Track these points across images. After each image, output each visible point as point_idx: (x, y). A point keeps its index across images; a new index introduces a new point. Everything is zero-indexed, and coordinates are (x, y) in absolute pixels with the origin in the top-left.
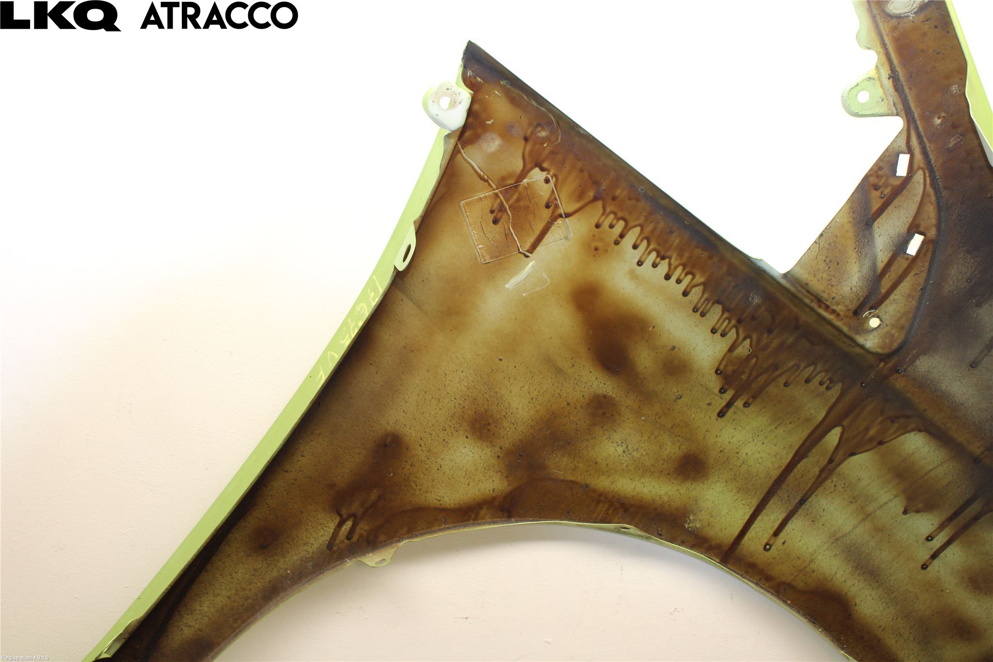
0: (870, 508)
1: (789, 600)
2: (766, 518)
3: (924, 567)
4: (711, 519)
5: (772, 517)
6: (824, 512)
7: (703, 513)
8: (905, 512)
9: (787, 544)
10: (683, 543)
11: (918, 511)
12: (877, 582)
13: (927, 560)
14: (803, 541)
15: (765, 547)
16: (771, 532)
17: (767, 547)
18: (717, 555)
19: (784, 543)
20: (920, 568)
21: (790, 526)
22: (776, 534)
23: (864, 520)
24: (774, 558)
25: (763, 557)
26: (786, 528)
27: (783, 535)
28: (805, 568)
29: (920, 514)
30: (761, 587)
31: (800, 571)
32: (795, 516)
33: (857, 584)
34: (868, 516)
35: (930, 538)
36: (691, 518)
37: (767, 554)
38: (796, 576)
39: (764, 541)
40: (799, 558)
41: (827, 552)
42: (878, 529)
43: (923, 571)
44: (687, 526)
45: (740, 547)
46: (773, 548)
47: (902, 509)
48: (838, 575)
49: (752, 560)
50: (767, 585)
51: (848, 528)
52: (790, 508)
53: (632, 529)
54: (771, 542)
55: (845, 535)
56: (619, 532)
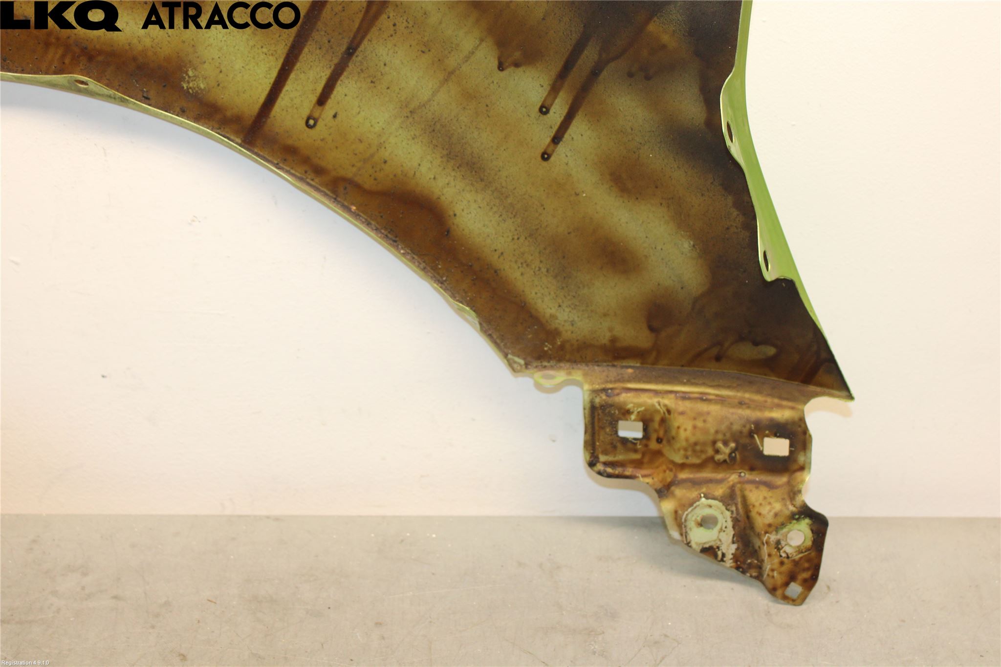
0: (452, 61)
1: (353, 204)
2: (302, 76)
3: (546, 156)
4: (221, 75)
5: (312, 74)
6: (387, 69)
7: (206, 66)
8: (501, 67)
9: (339, 117)
10: (182, 112)
11: (517, 65)
12: (482, 180)
13: (549, 146)
14: (362, 114)
15: (307, 122)
16: (314, 99)
17: (311, 122)
18: (237, 133)
19: (335, 116)
20: (539, 158)
21: (339, 90)
22: (322, 101)
23: (446, 80)
24: (322, 140)
25: (306, 138)
26: (335, 92)
27: (330, 103)
28: (372, 156)
29: (521, 69)
30: (308, 184)
31: (365, 161)
32: (345, 74)
33: (452, 183)
34: (452, 73)
35: (544, 110)
36: (190, 73)
37: (312, 132)
38: (359, 169)
39: (305, 113)
40: (361, 141)
41: (400, 131)
42: (469, 96)
43: (545, 164)
44: (185, 86)
45: (269, 121)
46: (320, 123)
47: (496, 63)
48: (424, 169)
49: (290, 142)
50: (317, 180)
51: (425, 94)
52: (336, 60)
53: (93, 85)
54: (316, 115)
55: (423, 106)
56: (79, 91)
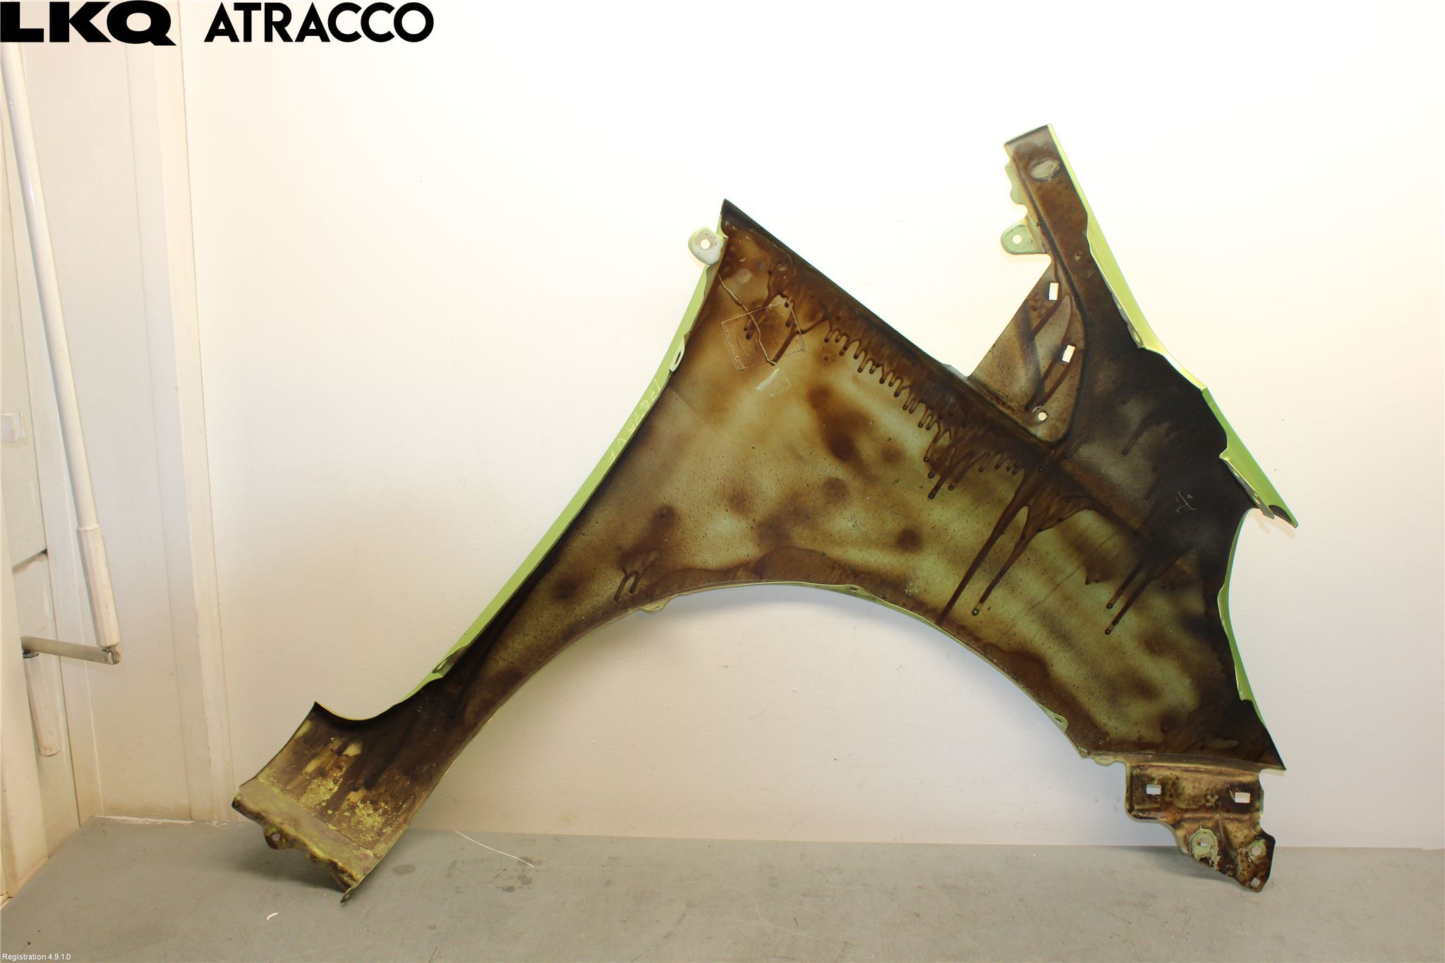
0: (1059, 580)
1: (995, 658)
2: (973, 587)
3: (1108, 632)
4: (927, 586)
5: (978, 586)
6: (1021, 583)
7: (920, 580)
8: (1087, 582)
9: (991, 610)
10: (904, 606)
11: (1097, 581)
12: (1070, 645)
13: (1110, 626)
14: (1005, 608)
15: (973, 612)
16: (978, 599)
17: (975, 612)
18: (933, 618)
19: (989, 609)
20: (1104, 633)
21: (993, 594)
22: (982, 600)
23: (1054, 589)
24: (981, 622)
25: (971, 621)
26: (990, 595)
27: (987, 602)
28: (1008, 631)
29: (1100, 583)
30: (971, 647)
31: (1004, 634)
32: (997, 585)
33: (1053, 647)
34: (1058, 586)
35: (1109, 606)
36: (910, 585)
37: (975, 617)
38: (1000, 638)
39: (973, 606)
40: (1002, 622)
41: (1025, 617)
42: (1066, 598)
43: (1107, 636)
44: (907, 591)
45: (952, 612)
46: (980, 613)
47: (1084, 580)
48: (1036, 639)
49: (962, 623)
50: (976, 645)
51: (1042, 596)
52: (993, 578)
53: (860, 590)
54: (978, 608)
55: (1038, 604)
56: (850, 594)
